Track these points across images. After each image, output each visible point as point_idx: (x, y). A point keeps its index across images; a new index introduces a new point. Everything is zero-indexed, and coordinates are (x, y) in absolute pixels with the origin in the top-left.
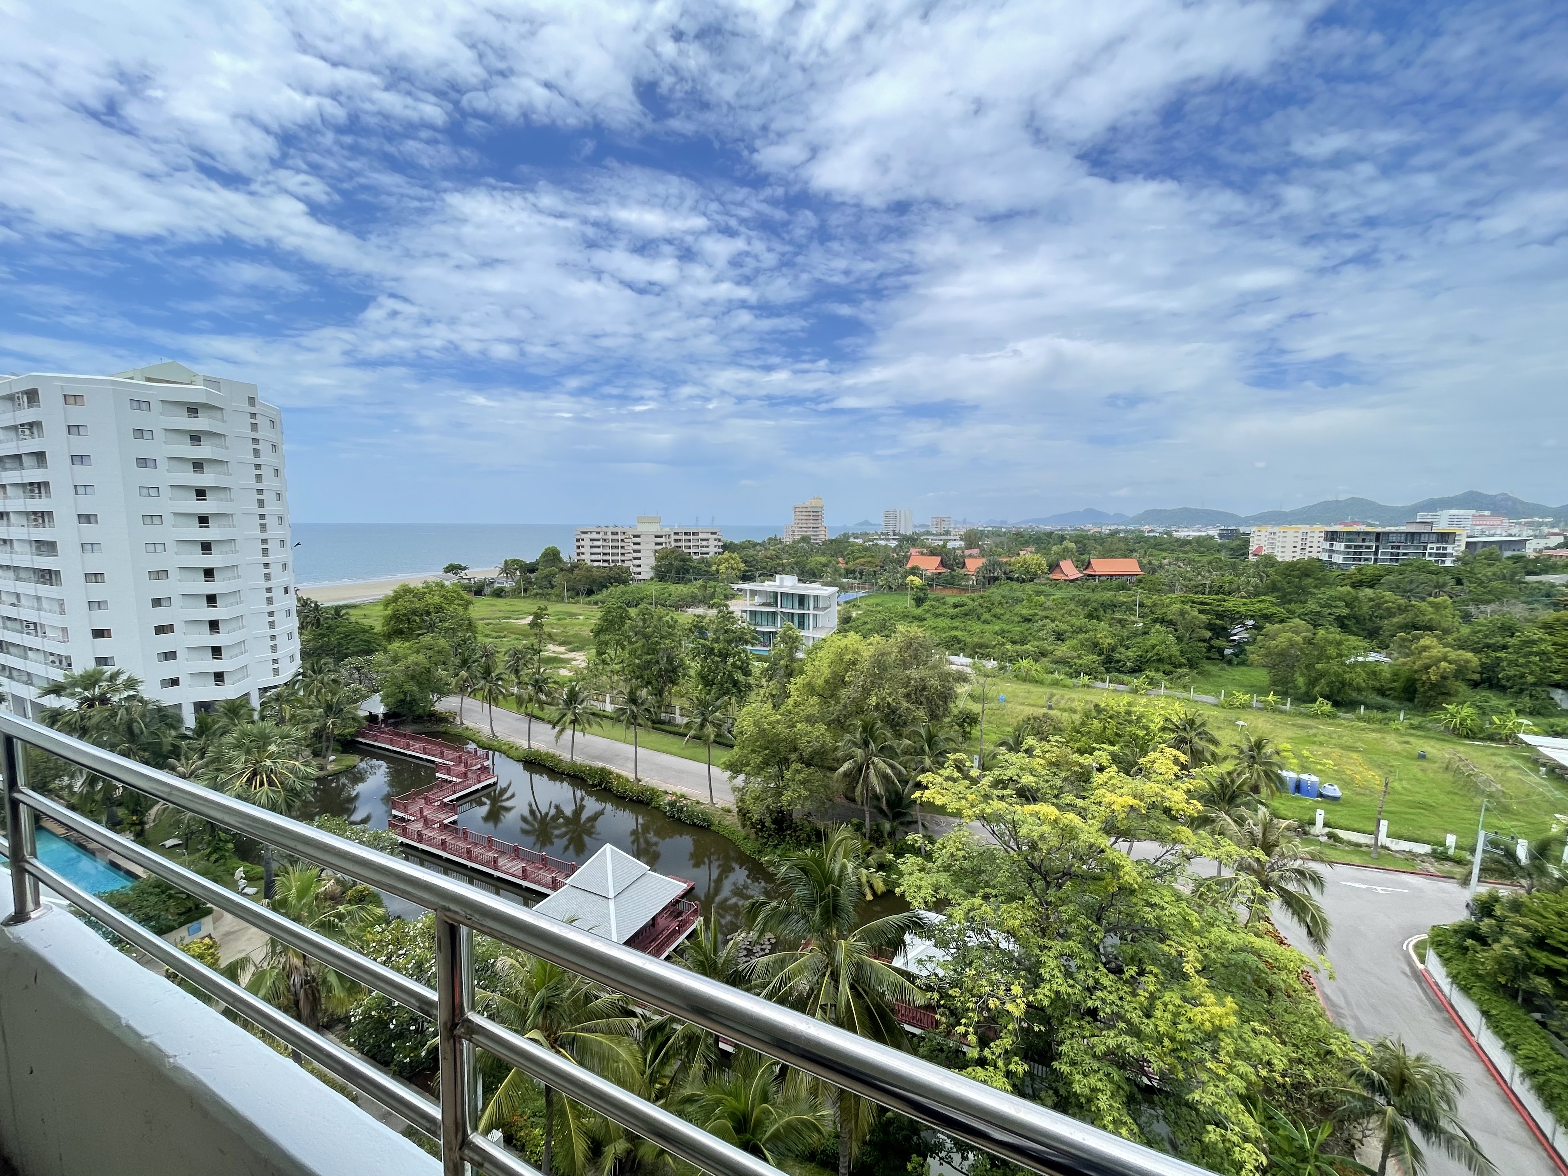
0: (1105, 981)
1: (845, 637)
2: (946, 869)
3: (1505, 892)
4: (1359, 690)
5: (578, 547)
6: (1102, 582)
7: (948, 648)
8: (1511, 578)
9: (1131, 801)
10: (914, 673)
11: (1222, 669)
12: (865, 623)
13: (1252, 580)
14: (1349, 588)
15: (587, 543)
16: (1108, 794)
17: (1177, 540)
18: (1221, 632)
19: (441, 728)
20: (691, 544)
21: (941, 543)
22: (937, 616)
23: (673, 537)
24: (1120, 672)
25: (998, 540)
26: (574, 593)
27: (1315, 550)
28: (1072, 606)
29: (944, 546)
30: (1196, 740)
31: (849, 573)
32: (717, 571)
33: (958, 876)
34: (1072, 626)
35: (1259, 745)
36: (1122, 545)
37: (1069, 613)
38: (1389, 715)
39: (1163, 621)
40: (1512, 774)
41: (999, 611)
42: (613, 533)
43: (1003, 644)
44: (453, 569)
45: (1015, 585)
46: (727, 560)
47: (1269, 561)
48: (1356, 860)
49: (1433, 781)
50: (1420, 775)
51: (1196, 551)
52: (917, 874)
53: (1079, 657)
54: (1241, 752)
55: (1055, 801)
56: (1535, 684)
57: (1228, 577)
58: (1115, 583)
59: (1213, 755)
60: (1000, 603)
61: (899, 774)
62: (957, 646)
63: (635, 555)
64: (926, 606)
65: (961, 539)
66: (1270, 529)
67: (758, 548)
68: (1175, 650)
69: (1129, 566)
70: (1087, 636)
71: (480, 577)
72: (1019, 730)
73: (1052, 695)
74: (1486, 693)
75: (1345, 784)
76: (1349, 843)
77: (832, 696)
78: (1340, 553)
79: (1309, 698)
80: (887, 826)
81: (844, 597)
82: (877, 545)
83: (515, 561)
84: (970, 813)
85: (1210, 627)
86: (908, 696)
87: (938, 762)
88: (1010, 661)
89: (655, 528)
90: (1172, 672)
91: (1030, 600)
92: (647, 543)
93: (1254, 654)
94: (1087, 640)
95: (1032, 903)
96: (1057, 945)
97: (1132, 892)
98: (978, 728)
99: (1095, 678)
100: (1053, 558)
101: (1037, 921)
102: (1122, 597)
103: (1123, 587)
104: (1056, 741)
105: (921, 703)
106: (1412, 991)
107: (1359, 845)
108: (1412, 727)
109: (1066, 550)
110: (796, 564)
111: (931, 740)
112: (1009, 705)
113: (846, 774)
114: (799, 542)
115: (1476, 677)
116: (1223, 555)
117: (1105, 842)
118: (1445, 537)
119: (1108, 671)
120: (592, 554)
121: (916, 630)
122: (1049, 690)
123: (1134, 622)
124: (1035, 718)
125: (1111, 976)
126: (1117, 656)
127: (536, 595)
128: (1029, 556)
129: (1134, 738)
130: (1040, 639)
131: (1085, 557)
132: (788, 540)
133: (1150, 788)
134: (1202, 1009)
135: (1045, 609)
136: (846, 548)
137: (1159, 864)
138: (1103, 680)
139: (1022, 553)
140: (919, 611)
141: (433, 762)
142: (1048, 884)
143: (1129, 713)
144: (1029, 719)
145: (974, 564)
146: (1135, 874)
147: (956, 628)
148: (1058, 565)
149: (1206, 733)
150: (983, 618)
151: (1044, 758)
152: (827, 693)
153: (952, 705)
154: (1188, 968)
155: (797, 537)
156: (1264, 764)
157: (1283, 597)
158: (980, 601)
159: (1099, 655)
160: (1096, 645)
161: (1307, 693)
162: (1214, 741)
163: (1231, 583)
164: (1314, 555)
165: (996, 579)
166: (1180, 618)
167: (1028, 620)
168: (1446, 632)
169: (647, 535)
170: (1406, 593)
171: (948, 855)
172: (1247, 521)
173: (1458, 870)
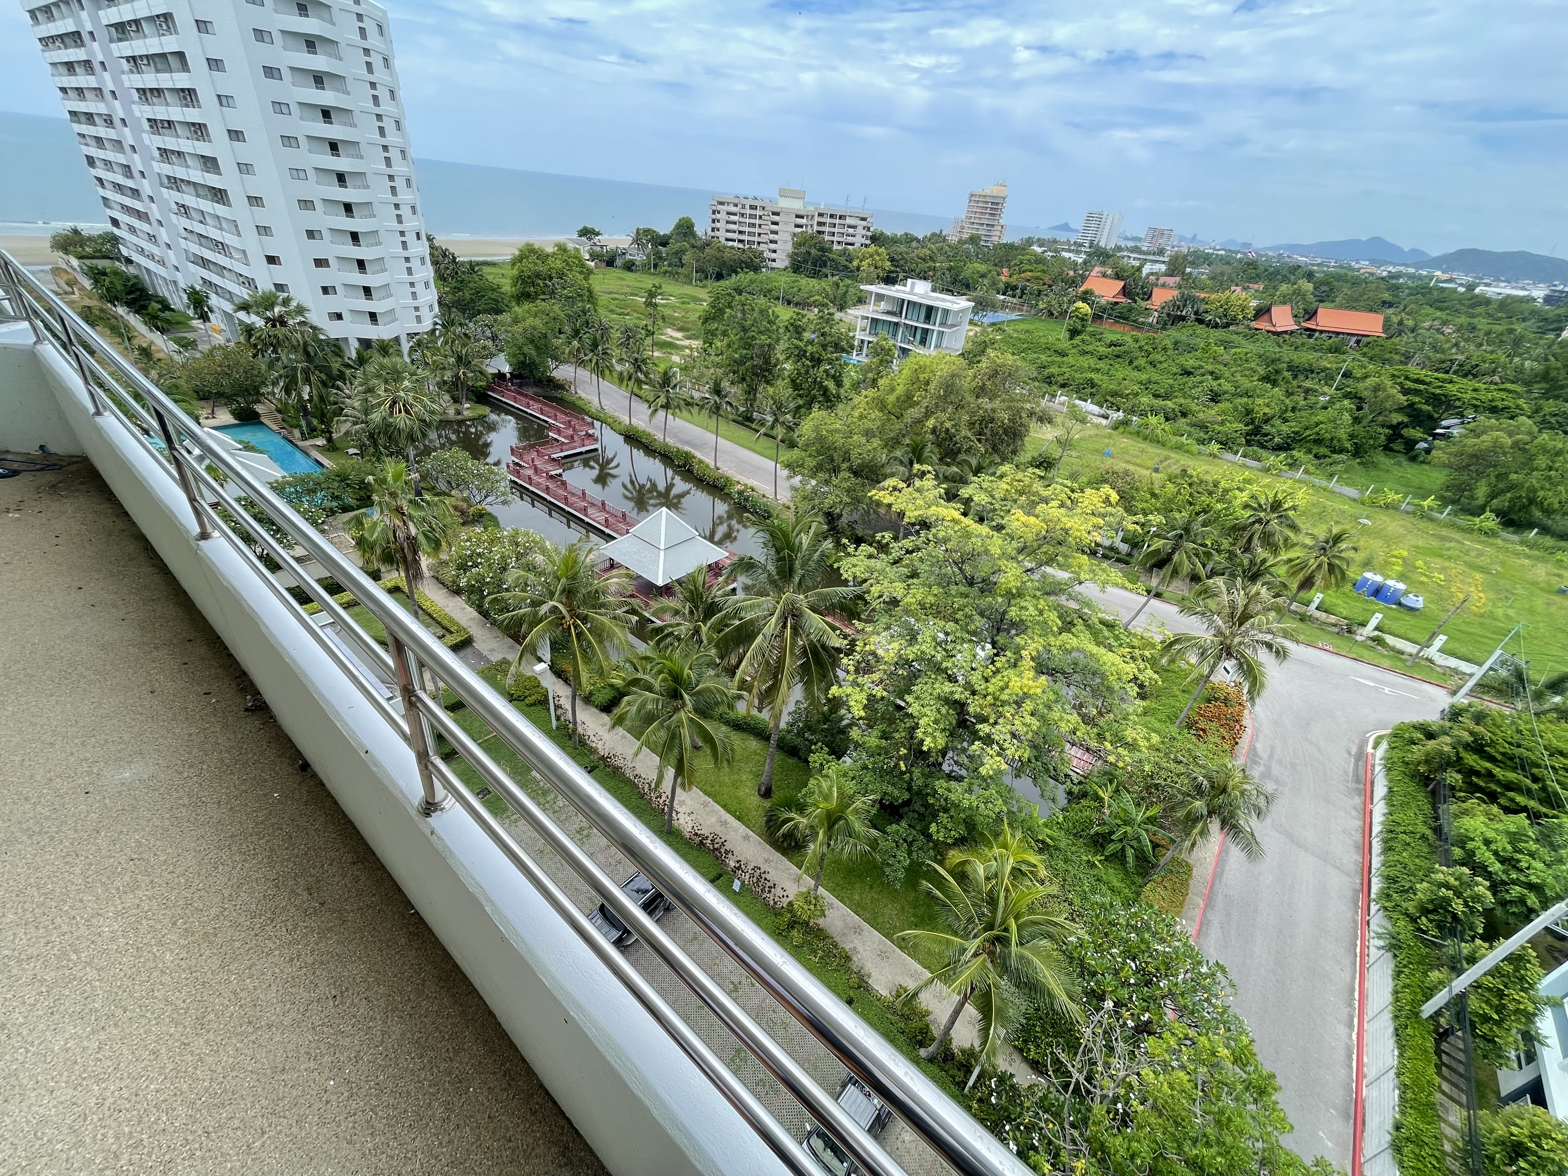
3: (1482, 706)
5: (713, 221)
6: (1318, 339)
7: (1077, 392)
15: (722, 216)
18: (1424, 421)
19: (558, 394)
20: (836, 230)
21: (1137, 264)
22: (1084, 353)
23: (817, 219)
24: (1263, 446)
25: (1221, 269)
26: (703, 276)
28: (1253, 364)
32: (858, 269)
34: (1237, 388)
35: (1337, 539)
39: (1354, 397)
42: (751, 207)
43: (1137, 395)
44: (587, 233)
45: (1201, 329)
46: (871, 256)
53: (1223, 423)
62: (1089, 390)
63: (772, 237)
64: (1078, 339)
65: (1166, 262)
67: (914, 244)
68: (1342, 434)
69: (1369, 324)
71: (612, 246)
73: (1166, 459)
79: (1475, 511)
81: (992, 318)
82: (1058, 257)
83: (647, 231)
85: (1412, 412)
88: (1139, 415)
89: (797, 205)
90: (1325, 457)
92: (786, 223)
99: (1228, 448)
100: (1268, 301)
107: (1399, 652)
114: (965, 242)
120: (728, 231)
122: (1165, 453)
126: (1267, 428)
127: (666, 272)
129: (1207, 509)
130: (1189, 396)
131: (1318, 304)
132: (953, 239)
135: (1218, 363)
136: (1018, 257)
138: (1236, 453)
140: (1068, 345)
141: (546, 422)
145: (1163, 297)
148: (1270, 311)
150: (1135, 363)
152: (894, 411)
153: (1021, 443)
155: (965, 236)
162: (1293, 527)
165: (1183, 318)
166: (1372, 395)
169: (787, 214)
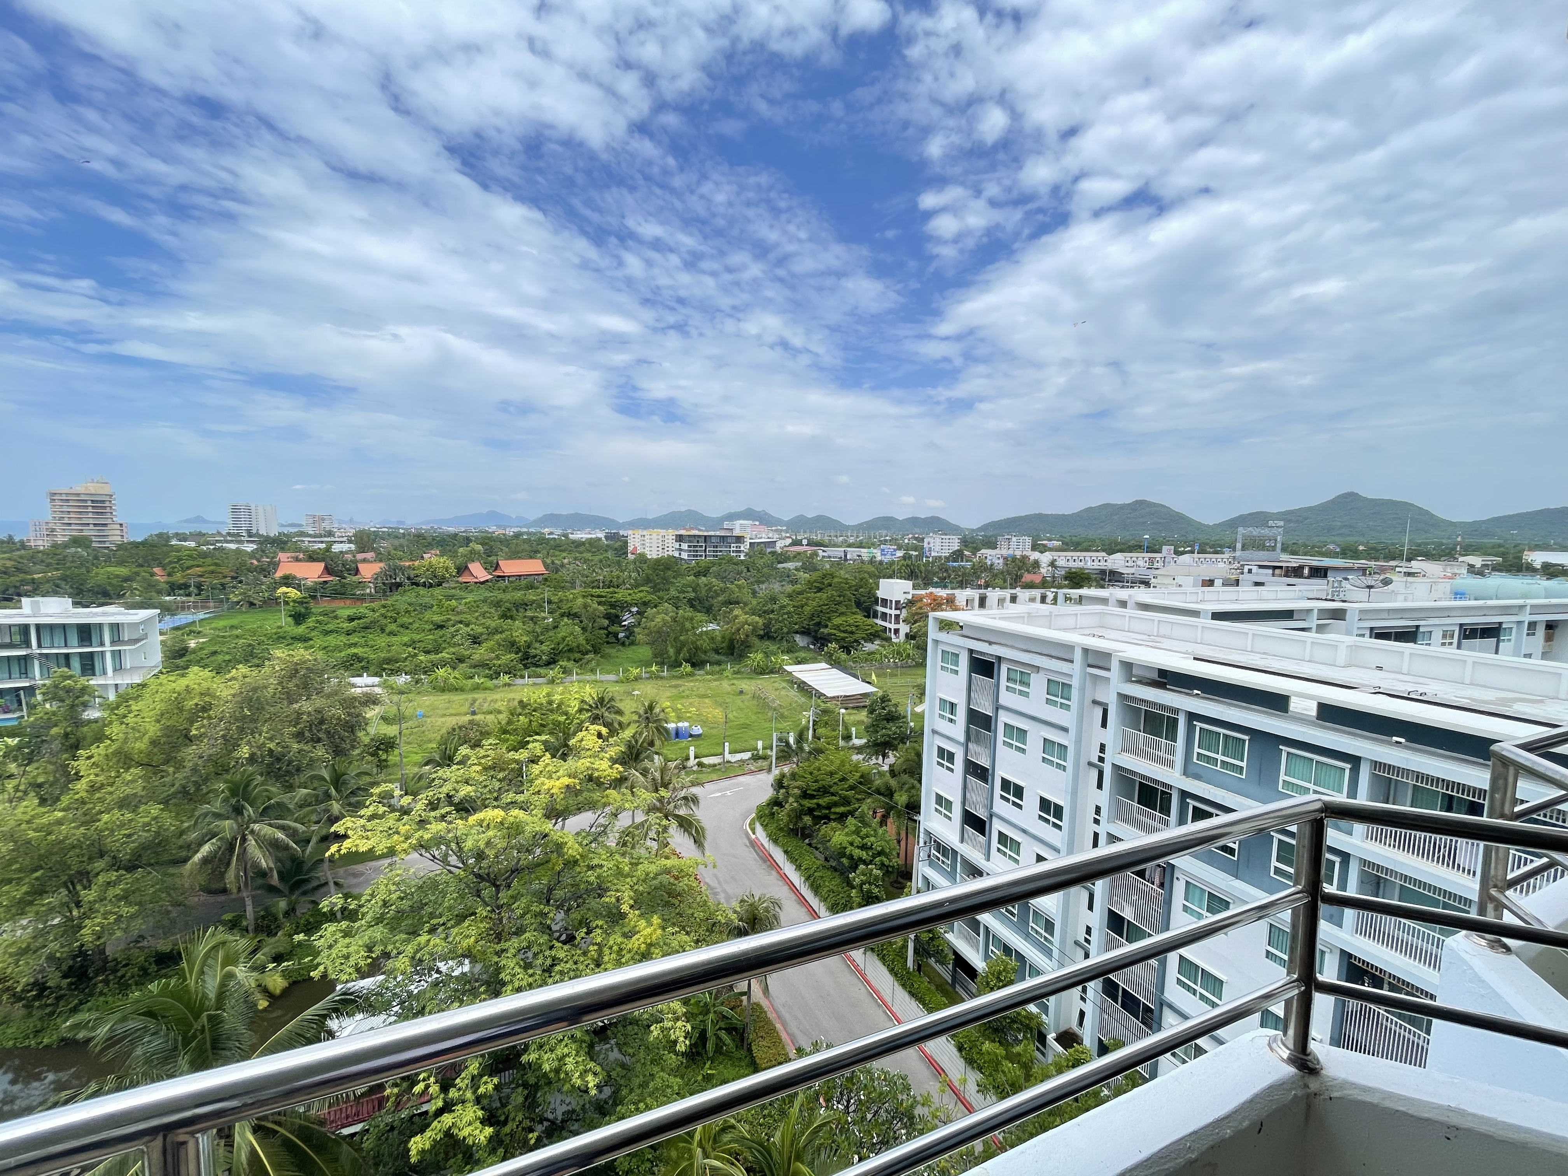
0: (561, 955)
1: (183, 676)
2: (379, 920)
3: (786, 769)
4: (705, 652)
6: (512, 582)
7: (347, 669)
8: (771, 567)
9: (566, 781)
10: (306, 706)
11: (619, 650)
12: (215, 653)
13: (633, 575)
14: (692, 577)
16: (547, 781)
17: (574, 542)
18: (615, 619)
21: (323, 546)
22: (327, 633)
24: (537, 666)
25: (397, 542)
27: (670, 549)
28: (486, 608)
29: (328, 550)
30: (606, 714)
31: (173, 588)
33: (394, 924)
34: (488, 628)
35: (651, 708)
36: (526, 546)
37: (483, 615)
38: (722, 667)
39: (569, 615)
40: (783, 693)
41: (406, 620)
43: (416, 655)
45: (422, 591)
47: (642, 559)
48: (714, 776)
49: (748, 707)
50: (741, 705)
51: (589, 551)
52: (343, 942)
53: (498, 658)
54: (640, 716)
55: (495, 803)
56: (788, 633)
57: (615, 573)
58: (524, 582)
59: (620, 724)
60: (407, 612)
61: (292, 833)
62: (358, 665)
64: (311, 622)
65: (350, 542)
66: (641, 532)
68: (581, 640)
69: (534, 566)
70: (503, 636)
72: (445, 744)
73: (474, 701)
74: (767, 643)
75: (704, 723)
76: (710, 766)
77: (167, 762)
78: (685, 551)
79: (677, 664)
80: (283, 904)
81: (169, 622)
82: (221, 549)
84: (405, 846)
85: (607, 616)
86: (299, 736)
87: (350, 804)
88: (425, 673)
90: (581, 660)
91: (440, 606)
93: (640, 635)
94: (504, 640)
95: (485, 914)
96: (514, 943)
97: (576, 862)
98: (396, 752)
99: (515, 676)
100: (460, 561)
101: (491, 929)
102: (531, 596)
103: (531, 587)
104: (490, 744)
105: (319, 740)
106: (750, 856)
107: (715, 765)
108: (735, 673)
109: (473, 552)
110: (64, 578)
111: (338, 780)
112: (429, 720)
113: (205, 861)
114: (66, 546)
115: (762, 632)
116: (610, 555)
117: (548, 826)
118: (739, 539)
119: (526, 667)
121: (301, 653)
122: (470, 696)
123: (544, 618)
124: (460, 728)
125: (566, 947)
126: (533, 652)
128: (433, 559)
129: (557, 724)
130: (455, 645)
131: (493, 559)
132: (41, 544)
133: (581, 764)
134: (637, 936)
135: (459, 613)
136: (167, 555)
137: (593, 829)
138: (523, 677)
139: (426, 556)
140: (301, 630)
142: (497, 887)
143: (550, 703)
144: (454, 730)
145: (369, 570)
146: (577, 846)
147: (355, 645)
148: (467, 568)
149: (613, 707)
150: (387, 630)
151: (480, 764)
152: (159, 758)
153: (361, 734)
154: (625, 908)
155: (61, 540)
156: (656, 721)
157: (654, 587)
158: (383, 611)
159: (517, 653)
160: (513, 644)
161: (676, 661)
162: (620, 712)
163: (618, 577)
164: (670, 553)
165: (399, 585)
166: (584, 611)
167: (441, 627)
168: (746, 604)
170: (723, 579)
171: (380, 903)
172: (624, 526)
173: (765, 764)
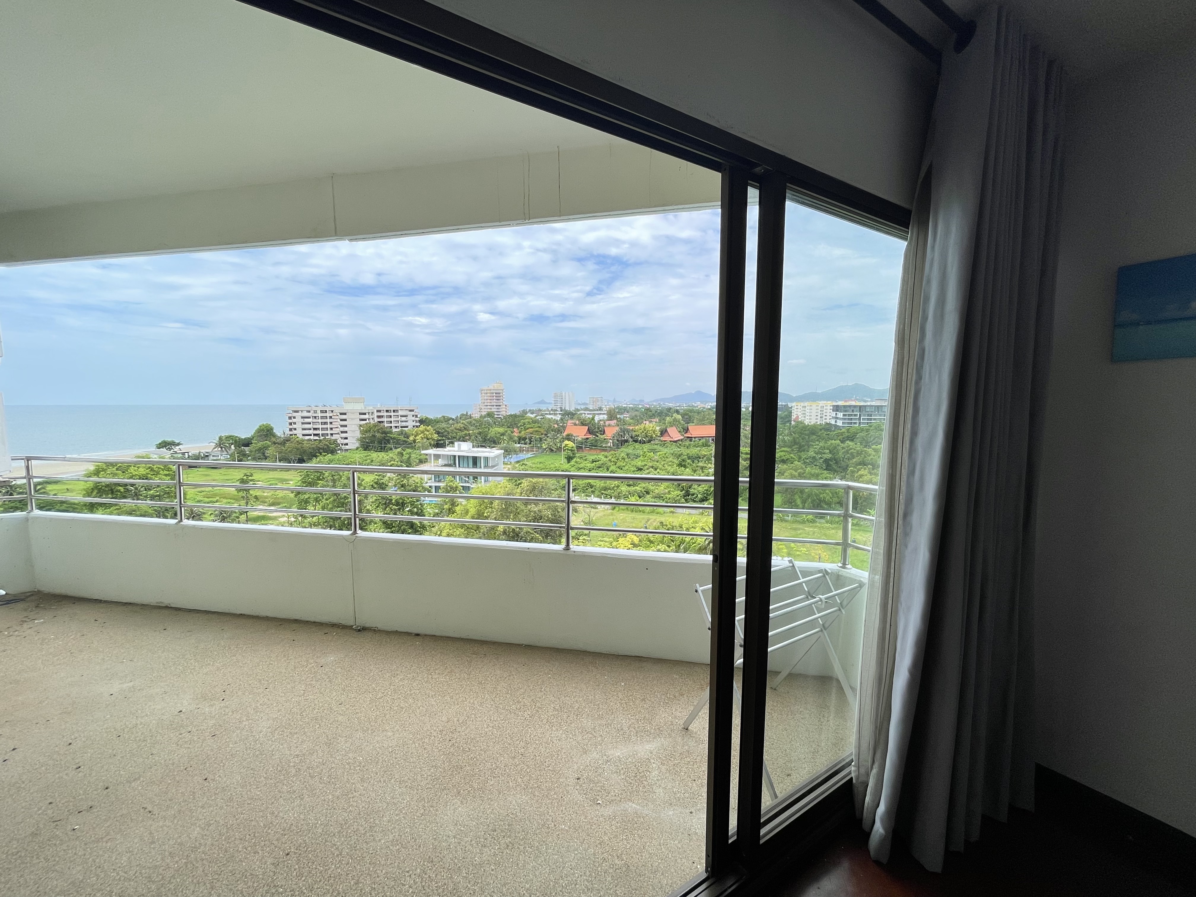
5: (290, 424)
7: (584, 491)
14: (839, 441)
15: (298, 420)
20: (392, 419)
21: (592, 416)
23: (376, 414)
25: (633, 413)
27: (828, 417)
29: (593, 419)
31: (520, 440)
32: (414, 441)
42: (322, 412)
43: (621, 487)
44: (165, 445)
45: (637, 445)
46: (422, 432)
47: (799, 425)
53: (669, 493)
60: (624, 459)
62: (590, 490)
63: (342, 429)
64: (573, 462)
65: (606, 414)
66: (805, 404)
67: (451, 422)
71: (193, 452)
73: (649, 520)
78: (841, 419)
82: (545, 418)
83: (228, 438)
88: (625, 499)
89: (360, 407)
91: (644, 456)
92: (352, 419)
99: (678, 506)
100: (666, 426)
102: (704, 451)
103: (706, 445)
109: (675, 420)
110: (480, 433)
114: (485, 417)
120: (304, 429)
131: (687, 425)
132: (476, 416)
135: (653, 461)
136: (521, 421)
139: (646, 423)
145: (612, 431)
148: (666, 431)
150: (611, 470)
155: (484, 413)
158: (612, 457)
159: (682, 491)
164: (828, 421)
165: (627, 441)
167: (640, 469)
169: (353, 413)
